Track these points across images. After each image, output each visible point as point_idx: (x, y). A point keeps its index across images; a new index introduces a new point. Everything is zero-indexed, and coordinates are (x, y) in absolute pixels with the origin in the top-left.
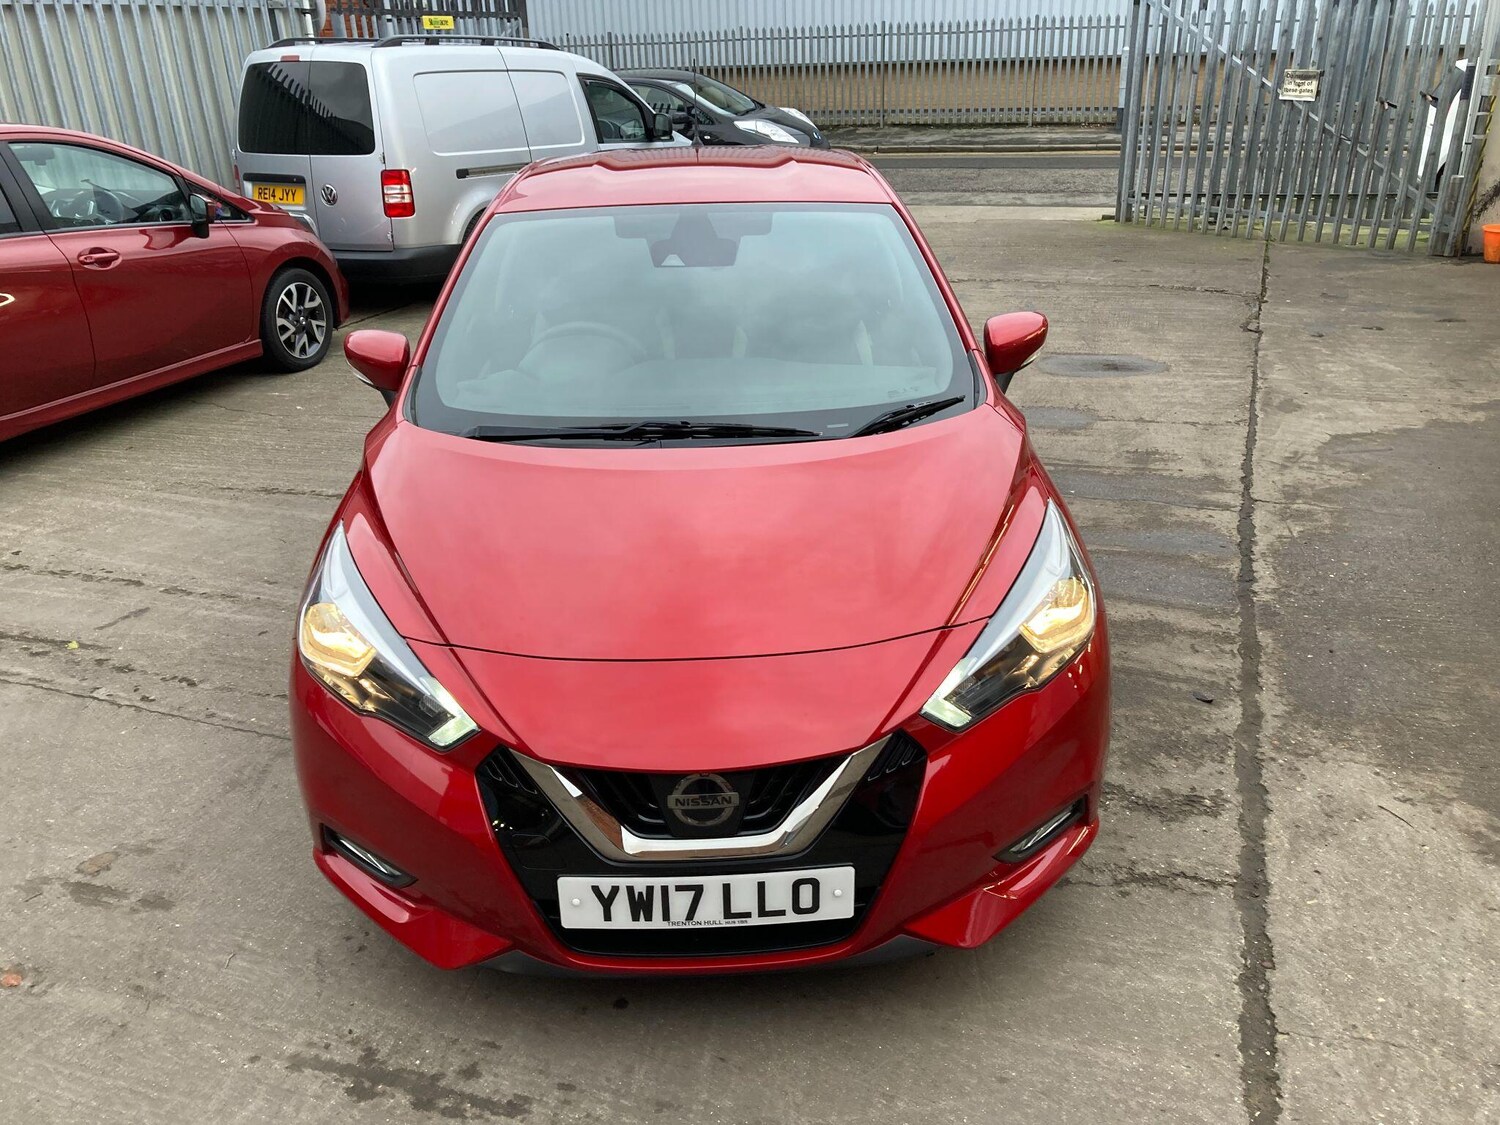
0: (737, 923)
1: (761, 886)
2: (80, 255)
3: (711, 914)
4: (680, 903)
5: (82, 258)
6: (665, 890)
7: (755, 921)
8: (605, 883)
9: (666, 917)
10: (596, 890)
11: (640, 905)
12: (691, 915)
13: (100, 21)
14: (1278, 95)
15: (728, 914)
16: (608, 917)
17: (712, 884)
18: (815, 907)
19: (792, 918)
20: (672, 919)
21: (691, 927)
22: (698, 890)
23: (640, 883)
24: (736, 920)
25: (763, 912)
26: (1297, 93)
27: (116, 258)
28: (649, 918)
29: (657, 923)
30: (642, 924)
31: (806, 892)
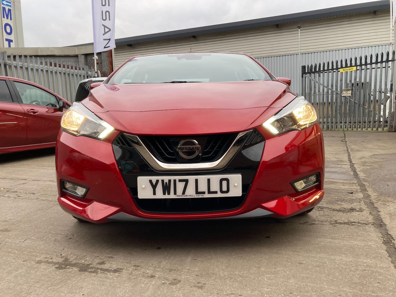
0: (200, 196)
1: (209, 180)
2: (27, 110)
3: (191, 193)
4: (180, 186)
5: (28, 111)
6: (175, 181)
7: (207, 196)
8: (154, 179)
9: (175, 193)
10: (151, 181)
11: (166, 188)
12: (184, 193)
13: (45, 74)
14: (341, 95)
15: (197, 192)
16: (154, 193)
17: (192, 179)
18: (228, 191)
19: (219, 195)
20: (177, 194)
21: (184, 197)
22: (186, 181)
23: (166, 178)
24: (200, 195)
25: (209, 192)
26: (346, 94)
27: (37, 112)
28: (169, 194)
29: (172, 196)
30: (167, 196)
31: (224, 183)
